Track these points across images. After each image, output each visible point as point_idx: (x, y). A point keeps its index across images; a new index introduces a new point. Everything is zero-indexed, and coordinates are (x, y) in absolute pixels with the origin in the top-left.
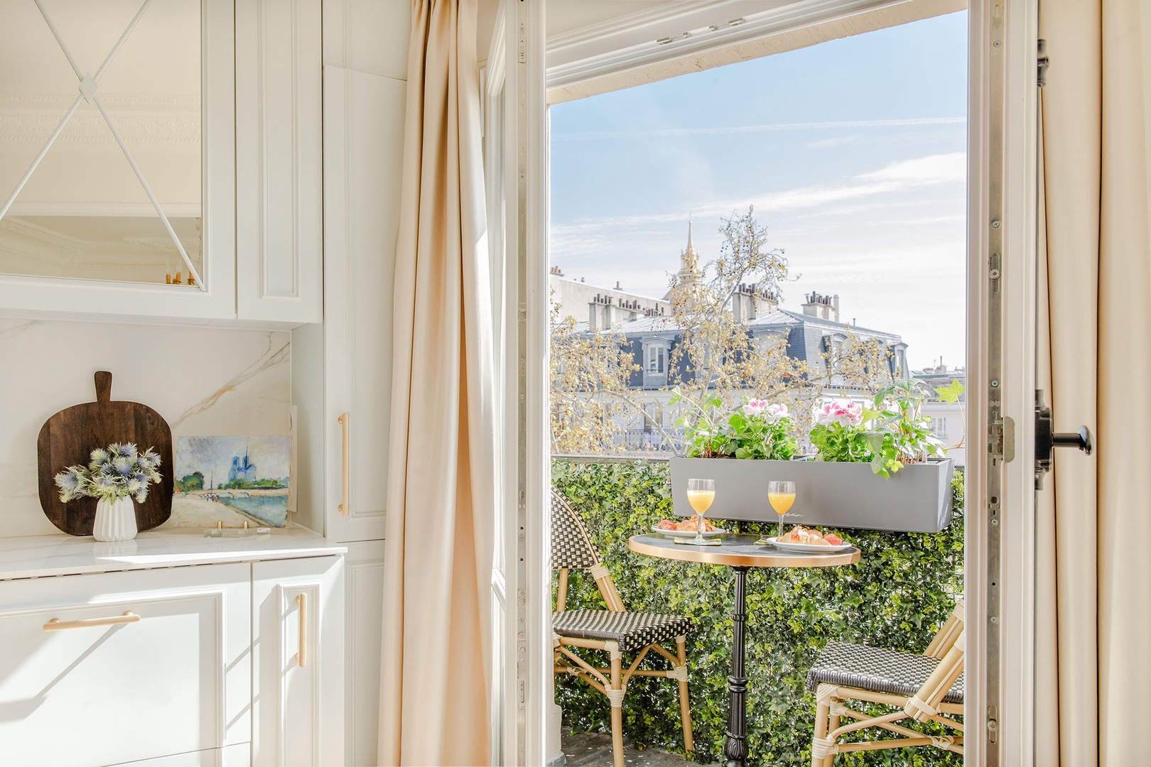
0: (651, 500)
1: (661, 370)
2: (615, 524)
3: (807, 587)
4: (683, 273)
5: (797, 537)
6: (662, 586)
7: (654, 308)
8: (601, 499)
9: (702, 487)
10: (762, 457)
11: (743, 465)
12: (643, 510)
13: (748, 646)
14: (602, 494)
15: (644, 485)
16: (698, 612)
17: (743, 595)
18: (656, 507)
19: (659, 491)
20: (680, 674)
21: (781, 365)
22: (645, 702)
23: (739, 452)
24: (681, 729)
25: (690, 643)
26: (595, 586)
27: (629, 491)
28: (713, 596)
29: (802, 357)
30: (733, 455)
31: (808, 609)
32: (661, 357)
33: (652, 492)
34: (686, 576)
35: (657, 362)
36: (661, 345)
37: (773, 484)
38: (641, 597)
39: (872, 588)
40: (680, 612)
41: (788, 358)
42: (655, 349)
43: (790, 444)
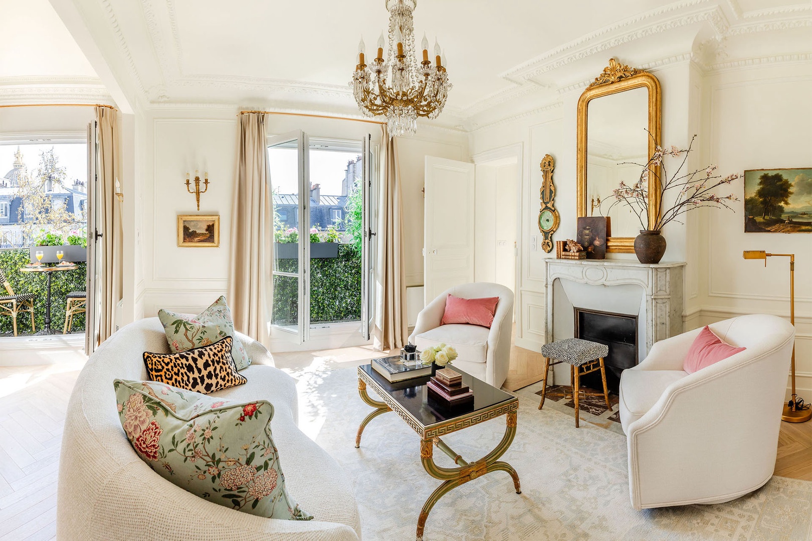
0: (23, 260)
1: (6, 215)
2: (12, 269)
3: (67, 279)
4: (15, 163)
5: (63, 264)
6: (26, 285)
7: (2, 183)
8: (7, 262)
9: (40, 253)
10: (55, 245)
11: (50, 247)
12: (21, 263)
13: (51, 299)
14: (7, 260)
15: (21, 256)
16: (37, 291)
17: (50, 283)
18: (25, 262)
19: (25, 257)
20: (31, 310)
21: (64, 215)
22: (21, 322)
23: (49, 244)
24: (31, 327)
25: (35, 301)
26: (5, 289)
27: (16, 258)
28: (41, 286)
29: (73, 212)
30: (47, 245)
31: (66, 286)
32: (6, 207)
33: (24, 258)
34: (34, 281)
35: (4, 211)
36: (6, 203)
37: (58, 252)
38: (19, 290)
39: (82, 277)
40: (31, 292)
41: (67, 212)
42: (3, 204)
43: (62, 242)
